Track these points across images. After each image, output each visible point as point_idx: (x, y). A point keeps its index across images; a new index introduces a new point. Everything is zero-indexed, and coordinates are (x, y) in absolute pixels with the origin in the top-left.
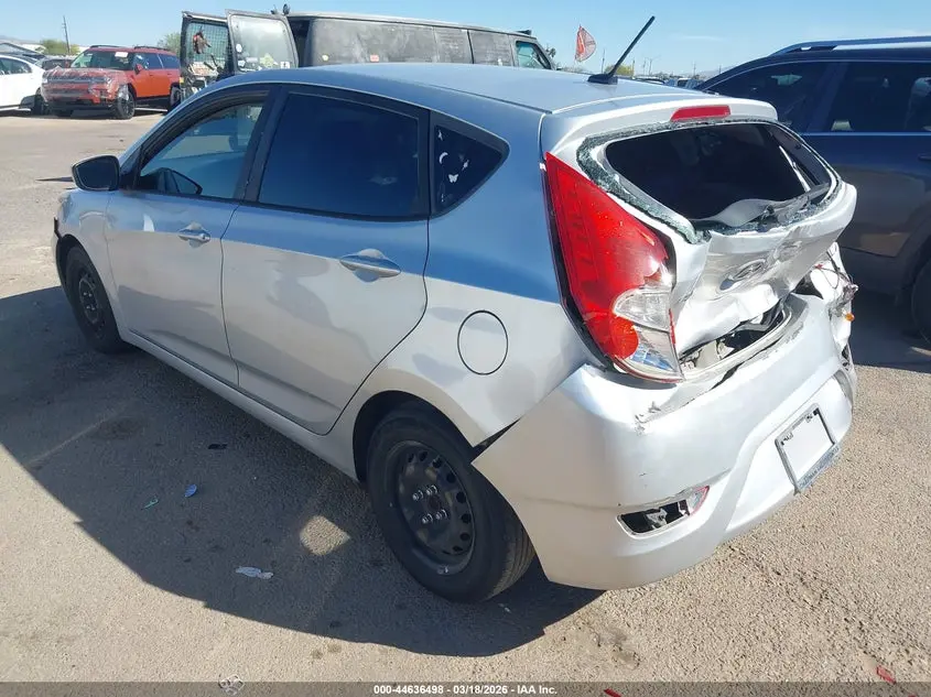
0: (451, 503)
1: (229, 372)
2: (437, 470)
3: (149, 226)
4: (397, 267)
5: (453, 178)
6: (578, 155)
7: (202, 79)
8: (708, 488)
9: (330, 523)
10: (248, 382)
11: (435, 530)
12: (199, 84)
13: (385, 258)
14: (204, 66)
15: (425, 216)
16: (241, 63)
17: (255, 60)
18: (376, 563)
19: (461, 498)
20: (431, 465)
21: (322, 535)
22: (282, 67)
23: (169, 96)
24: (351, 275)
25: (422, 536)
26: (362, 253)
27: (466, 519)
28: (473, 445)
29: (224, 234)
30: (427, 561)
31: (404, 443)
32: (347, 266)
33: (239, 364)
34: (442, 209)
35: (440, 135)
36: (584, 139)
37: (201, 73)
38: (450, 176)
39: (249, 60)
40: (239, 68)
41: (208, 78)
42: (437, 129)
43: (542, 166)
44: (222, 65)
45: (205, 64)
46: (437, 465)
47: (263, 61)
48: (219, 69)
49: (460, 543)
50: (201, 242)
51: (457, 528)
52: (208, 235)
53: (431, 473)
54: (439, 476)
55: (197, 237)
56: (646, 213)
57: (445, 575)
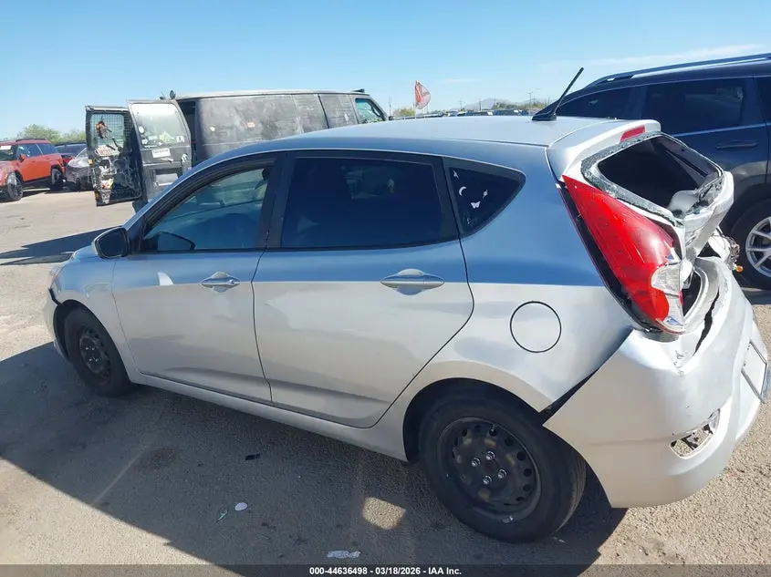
0: (513, 463)
1: (262, 392)
2: (495, 437)
3: (165, 281)
4: (440, 280)
5: (476, 205)
6: (583, 175)
7: (107, 158)
8: (719, 410)
9: (383, 502)
10: (281, 396)
11: (496, 488)
12: (105, 163)
13: (424, 273)
14: (107, 148)
15: (456, 236)
16: (144, 142)
17: (155, 137)
18: (437, 526)
19: (521, 456)
20: (488, 434)
21: (381, 513)
22: (178, 140)
23: (50, 177)
24: (393, 291)
25: (484, 496)
26: (400, 273)
27: (528, 472)
28: (539, 410)
29: (253, 277)
30: (491, 516)
31: (460, 420)
32: (386, 285)
33: (270, 383)
34: (471, 229)
35: (455, 175)
36: (581, 163)
37: (105, 153)
38: (472, 204)
39: (150, 138)
40: (143, 146)
41: (111, 157)
42: (451, 170)
43: (558, 186)
44: (121, 145)
45: (108, 146)
46: (493, 434)
47: (161, 137)
48: (120, 149)
49: (523, 494)
50: (230, 287)
51: (521, 481)
52: (237, 280)
53: (490, 442)
54: (498, 443)
55: (225, 283)
56: (646, 210)
57: (511, 523)
